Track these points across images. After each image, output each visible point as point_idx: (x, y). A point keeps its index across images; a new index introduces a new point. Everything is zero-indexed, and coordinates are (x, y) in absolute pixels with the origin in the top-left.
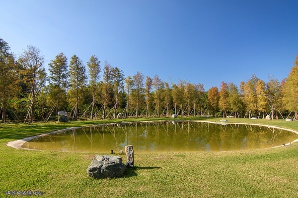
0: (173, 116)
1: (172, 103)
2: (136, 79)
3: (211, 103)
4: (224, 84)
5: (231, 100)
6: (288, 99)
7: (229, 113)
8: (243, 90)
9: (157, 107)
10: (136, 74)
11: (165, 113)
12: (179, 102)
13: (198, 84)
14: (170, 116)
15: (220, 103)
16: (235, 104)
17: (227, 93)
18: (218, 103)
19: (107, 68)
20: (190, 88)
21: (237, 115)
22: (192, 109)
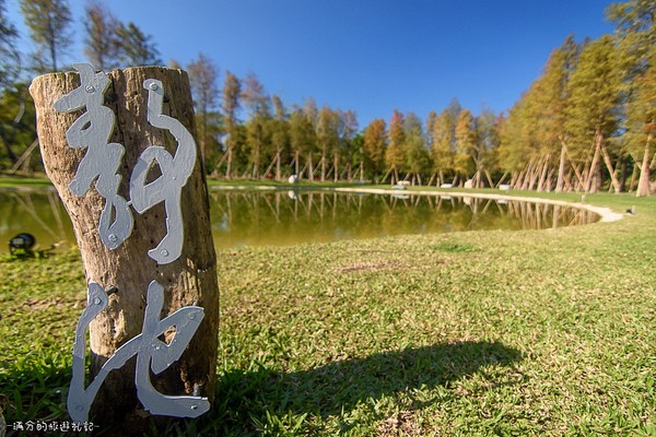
0: (291, 180)
1: (288, 148)
2: (197, 73)
3: (369, 154)
4: (398, 115)
5: (409, 148)
6: (510, 148)
7: (401, 177)
8: (431, 129)
9: (255, 157)
10: (196, 59)
11: (273, 173)
12: (306, 147)
13: (345, 111)
14: (284, 180)
15: (389, 156)
16: (415, 157)
17: (402, 134)
18: (383, 153)
19: (95, 15)
21: (416, 180)
22: (331, 165)
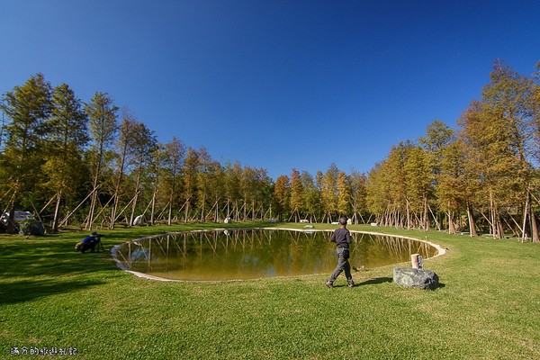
0: (226, 221)
1: (223, 197)
3: (278, 200)
4: (296, 173)
5: (307, 196)
7: (302, 216)
8: (320, 183)
10: (172, 141)
13: (259, 169)
14: (221, 221)
15: (293, 201)
16: (311, 202)
17: (301, 186)
18: (289, 200)
20: (250, 173)
21: (313, 219)
